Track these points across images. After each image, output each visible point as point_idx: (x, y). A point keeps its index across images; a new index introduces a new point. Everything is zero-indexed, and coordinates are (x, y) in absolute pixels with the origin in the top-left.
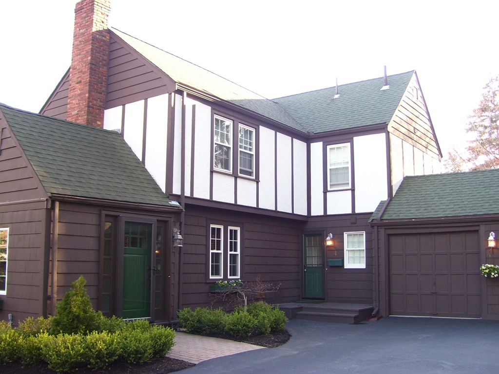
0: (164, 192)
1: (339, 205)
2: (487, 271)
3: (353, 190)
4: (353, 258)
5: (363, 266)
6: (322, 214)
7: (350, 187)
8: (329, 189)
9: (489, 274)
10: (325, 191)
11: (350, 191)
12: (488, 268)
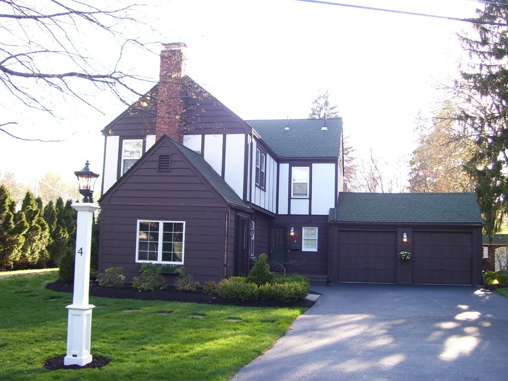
0: (242, 199)
1: (300, 208)
2: (404, 255)
3: (310, 199)
4: (308, 244)
5: (315, 250)
6: (287, 214)
7: (308, 197)
8: (292, 197)
9: (405, 257)
10: (290, 198)
11: (308, 200)
12: (404, 254)
